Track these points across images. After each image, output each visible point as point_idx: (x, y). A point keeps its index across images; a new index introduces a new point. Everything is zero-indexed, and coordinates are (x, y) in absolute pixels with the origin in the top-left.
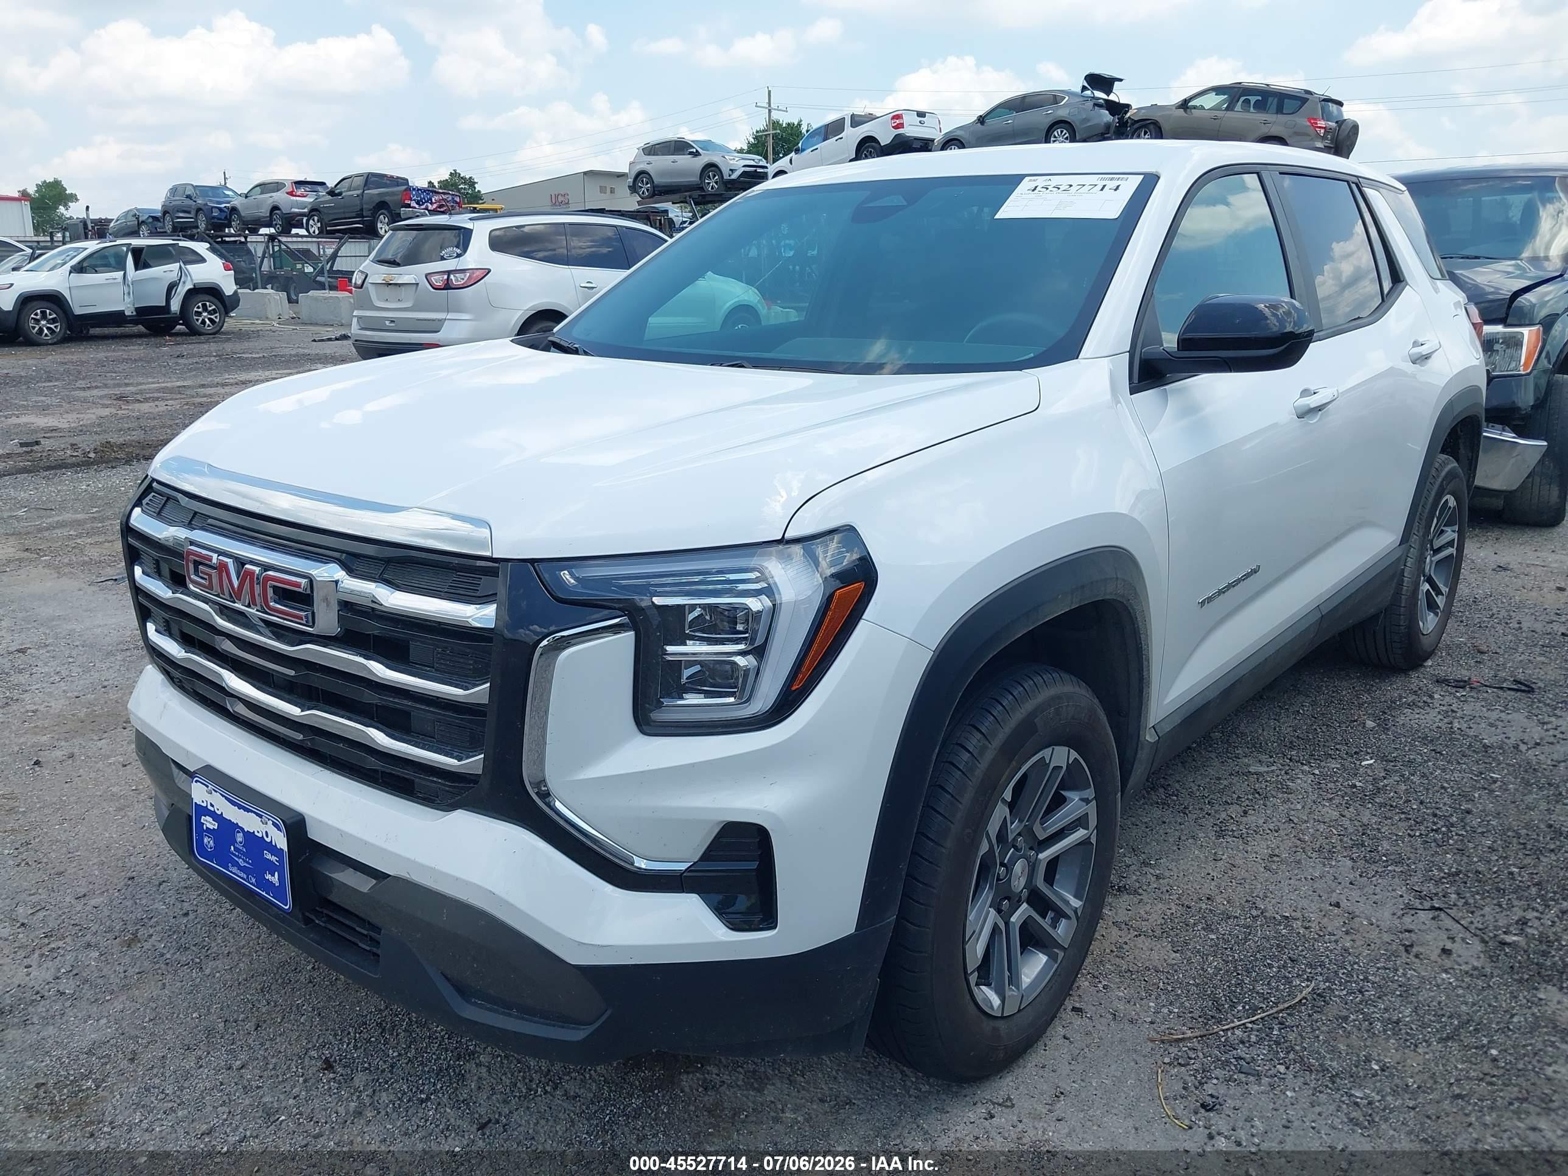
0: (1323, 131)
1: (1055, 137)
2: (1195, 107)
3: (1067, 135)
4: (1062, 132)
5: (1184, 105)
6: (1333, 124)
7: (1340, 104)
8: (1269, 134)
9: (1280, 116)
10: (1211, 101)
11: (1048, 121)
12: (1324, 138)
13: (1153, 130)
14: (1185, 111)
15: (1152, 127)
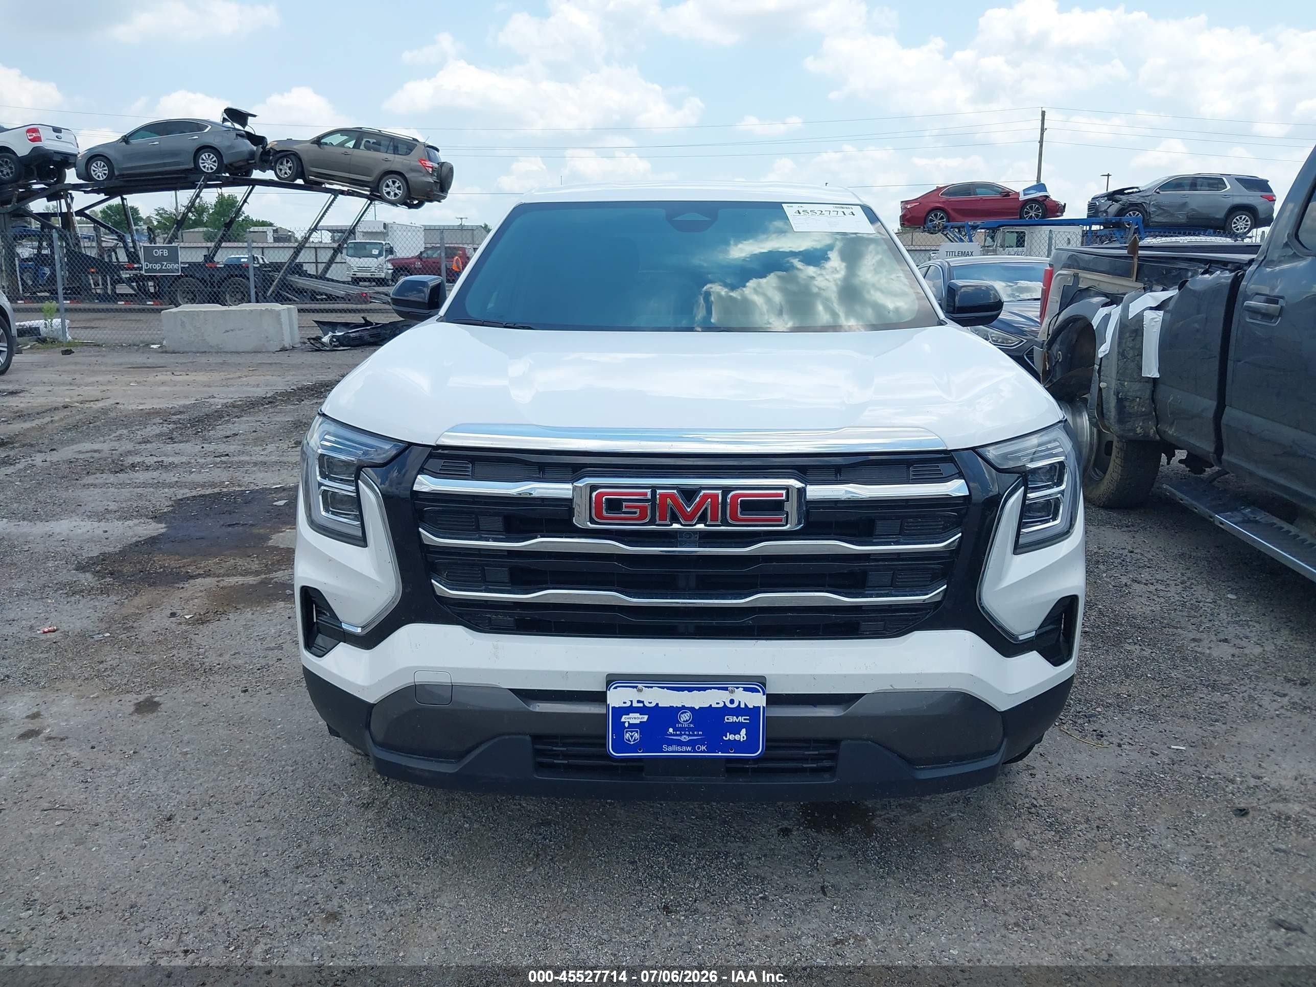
0: (430, 169)
1: (203, 160)
2: (326, 144)
3: (215, 159)
4: (209, 156)
5: (318, 141)
6: (436, 165)
7: (437, 150)
8: (391, 169)
9: (396, 156)
10: (337, 139)
11: (195, 146)
12: (432, 175)
13: (293, 159)
14: (319, 146)
15: (292, 157)
